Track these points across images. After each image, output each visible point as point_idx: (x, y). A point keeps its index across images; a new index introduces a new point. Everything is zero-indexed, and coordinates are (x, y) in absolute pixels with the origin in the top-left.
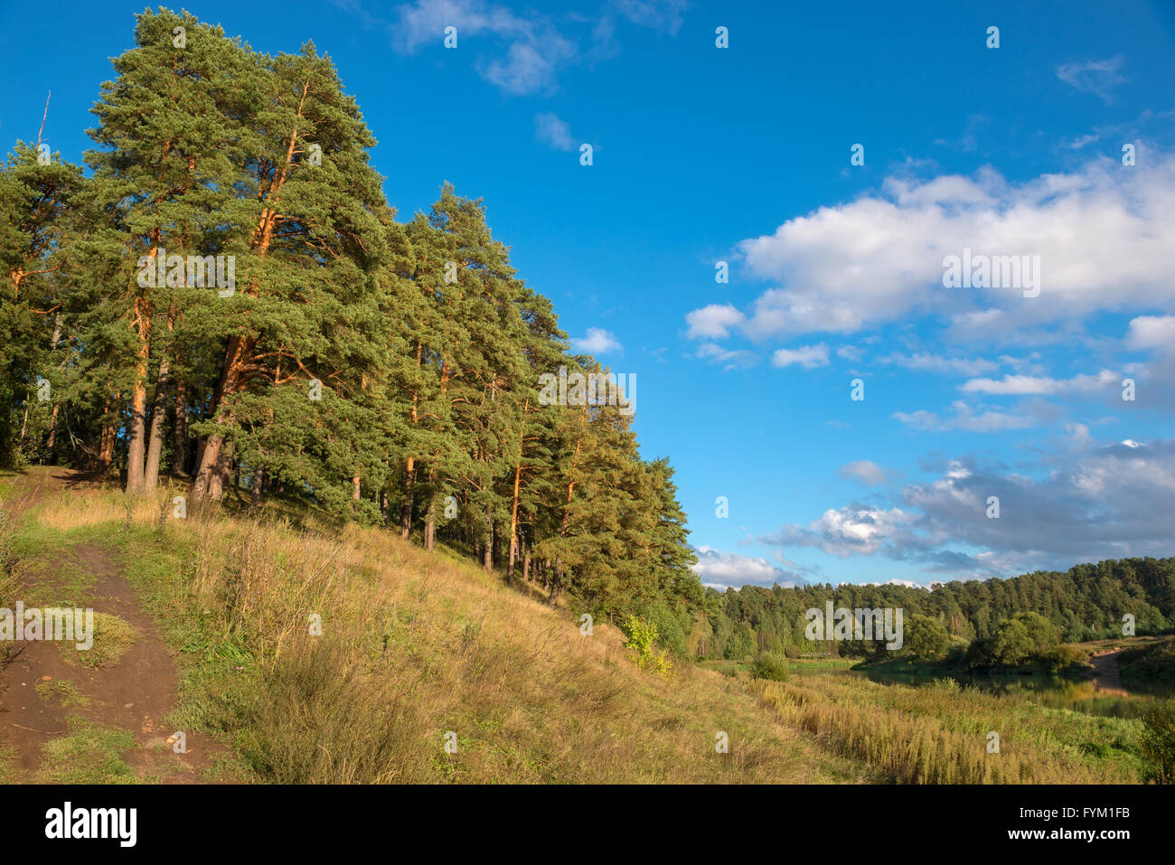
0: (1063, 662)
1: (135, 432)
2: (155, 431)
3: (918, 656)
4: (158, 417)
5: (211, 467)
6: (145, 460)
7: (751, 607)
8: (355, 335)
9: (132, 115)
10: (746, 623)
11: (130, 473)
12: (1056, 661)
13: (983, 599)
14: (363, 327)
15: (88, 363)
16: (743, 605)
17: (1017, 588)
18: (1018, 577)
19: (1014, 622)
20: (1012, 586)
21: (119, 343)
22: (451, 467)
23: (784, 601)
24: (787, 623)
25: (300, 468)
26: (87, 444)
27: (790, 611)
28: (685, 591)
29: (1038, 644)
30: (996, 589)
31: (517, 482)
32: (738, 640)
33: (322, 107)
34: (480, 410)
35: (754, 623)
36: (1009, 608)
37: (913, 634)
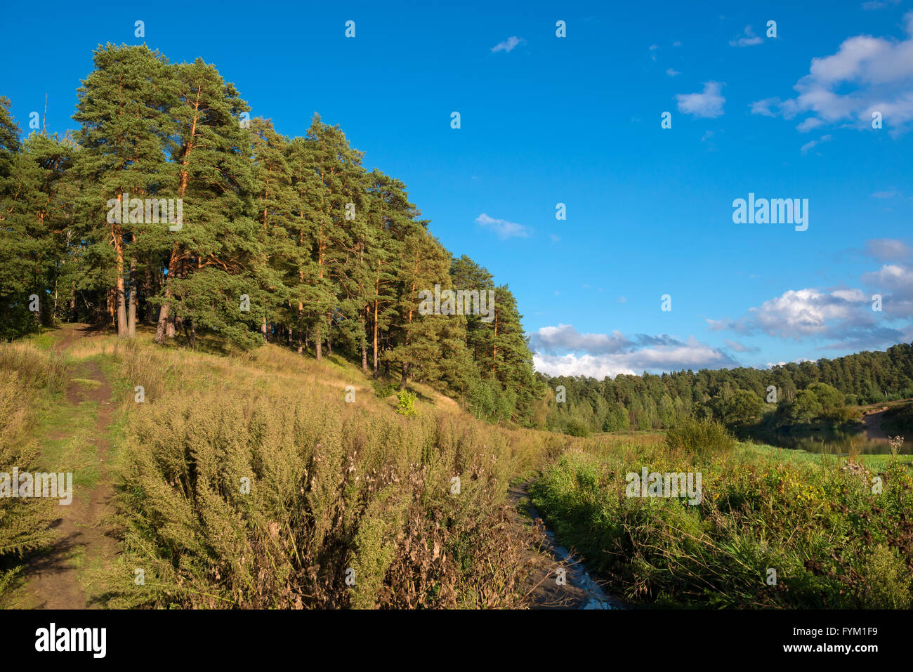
0: (842, 420)
1: (120, 302)
2: (132, 301)
3: (742, 421)
4: (132, 292)
5: (165, 319)
6: (127, 319)
7: (624, 391)
8: (236, 238)
9: (98, 117)
10: (620, 404)
11: (119, 326)
12: (837, 419)
13: (814, 376)
14: (240, 233)
15: (88, 267)
16: (617, 390)
17: (842, 366)
18: (844, 357)
19: (807, 391)
20: (838, 364)
21: (104, 256)
22: (318, 307)
23: (651, 385)
24: (652, 402)
25: (211, 317)
26: (96, 305)
27: (655, 392)
28: (520, 379)
29: (826, 407)
30: (824, 367)
31: (376, 311)
32: (613, 416)
33: (210, 100)
34: (346, 267)
35: (626, 403)
36: (835, 382)
37: (737, 404)
